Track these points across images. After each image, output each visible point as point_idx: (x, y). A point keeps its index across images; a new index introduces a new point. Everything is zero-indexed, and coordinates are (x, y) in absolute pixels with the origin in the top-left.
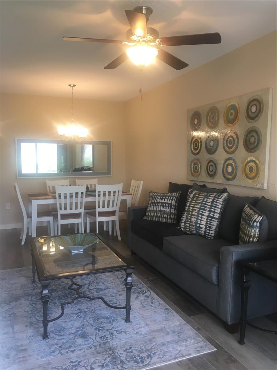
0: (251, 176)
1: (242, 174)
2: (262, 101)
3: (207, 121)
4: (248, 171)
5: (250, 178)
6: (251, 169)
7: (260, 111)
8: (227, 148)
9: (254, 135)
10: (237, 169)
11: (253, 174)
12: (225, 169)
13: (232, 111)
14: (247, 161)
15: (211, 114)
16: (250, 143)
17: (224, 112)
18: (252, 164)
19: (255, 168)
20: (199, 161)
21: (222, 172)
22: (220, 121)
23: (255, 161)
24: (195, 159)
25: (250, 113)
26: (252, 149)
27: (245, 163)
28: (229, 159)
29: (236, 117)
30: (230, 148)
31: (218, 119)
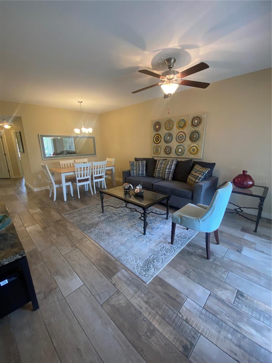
0: (193, 153)
1: (188, 152)
2: (202, 118)
3: (165, 126)
4: (191, 150)
5: (193, 154)
6: (193, 150)
7: (200, 123)
8: (178, 140)
9: (196, 134)
10: (184, 150)
11: (195, 152)
12: (177, 150)
13: (183, 122)
14: (191, 146)
15: (168, 123)
16: (193, 138)
17: (177, 122)
18: (194, 148)
19: (196, 149)
20: (159, 147)
21: (175, 152)
22: (174, 127)
23: (196, 146)
24: (156, 146)
25: (194, 123)
26: (195, 140)
27: (190, 147)
28: (180, 145)
29: (185, 125)
30: (181, 140)
31: (173, 126)
